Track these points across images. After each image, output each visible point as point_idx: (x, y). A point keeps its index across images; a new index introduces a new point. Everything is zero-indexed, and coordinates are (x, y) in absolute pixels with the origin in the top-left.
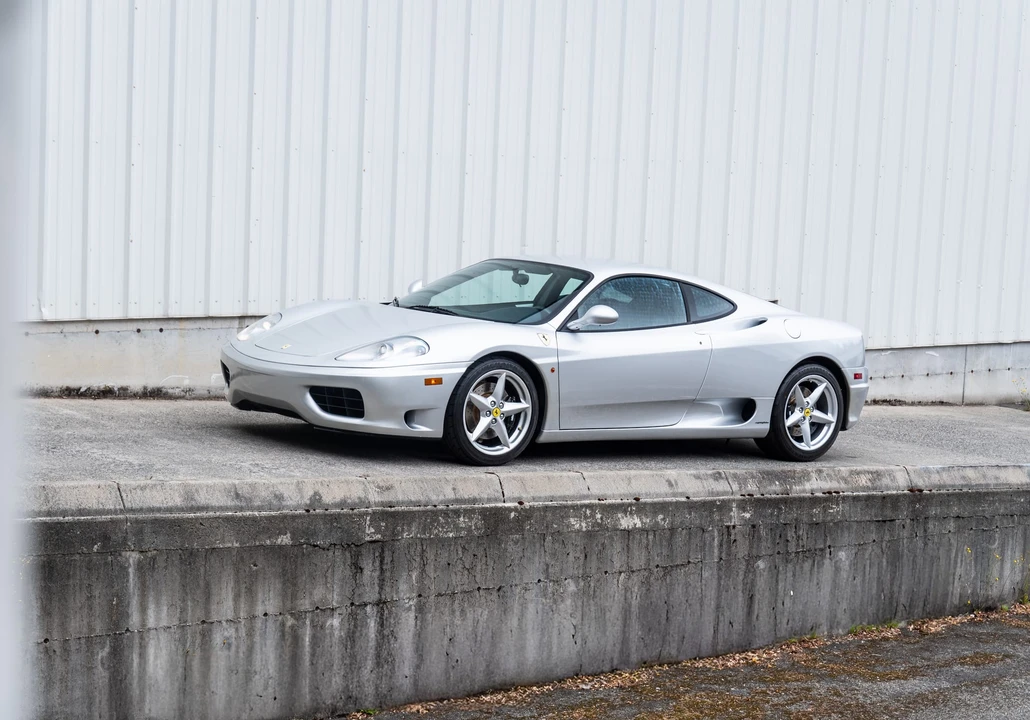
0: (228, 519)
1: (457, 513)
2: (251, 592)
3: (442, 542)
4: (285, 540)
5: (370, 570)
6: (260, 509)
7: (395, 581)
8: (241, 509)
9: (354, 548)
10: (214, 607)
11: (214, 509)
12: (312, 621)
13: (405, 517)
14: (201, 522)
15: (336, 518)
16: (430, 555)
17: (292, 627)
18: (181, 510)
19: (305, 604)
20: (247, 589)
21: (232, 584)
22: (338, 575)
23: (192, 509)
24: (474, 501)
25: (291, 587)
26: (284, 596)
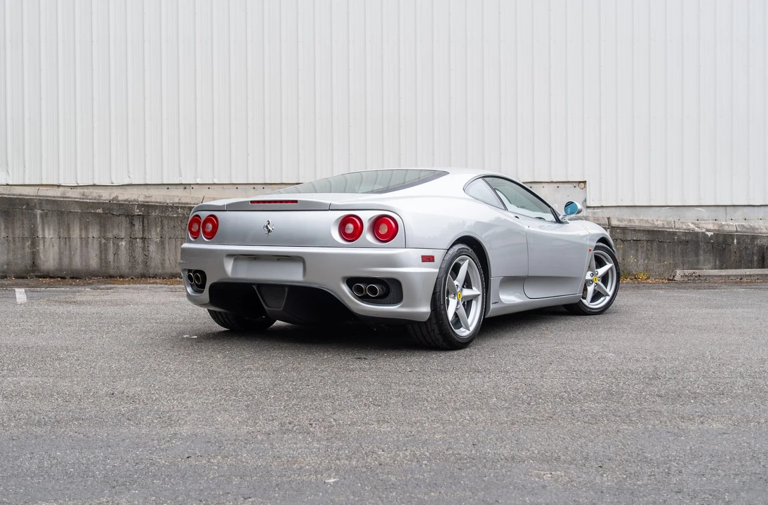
0: (76, 201)
1: (177, 207)
2: (86, 228)
3: (172, 218)
4: (100, 211)
5: (138, 226)
6: (90, 199)
7: (149, 231)
8: (83, 199)
9: (131, 217)
10: (71, 232)
11: (72, 198)
12: (113, 242)
13: (154, 207)
14: (65, 201)
15: (122, 205)
16: (165, 222)
17: (104, 243)
18: (59, 197)
19: (110, 235)
20: (85, 227)
21: (78, 225)
22: (124, 225)
23: (63, 197)
24: (187, 204)
25: (103, 228)
26: (100, 231)
